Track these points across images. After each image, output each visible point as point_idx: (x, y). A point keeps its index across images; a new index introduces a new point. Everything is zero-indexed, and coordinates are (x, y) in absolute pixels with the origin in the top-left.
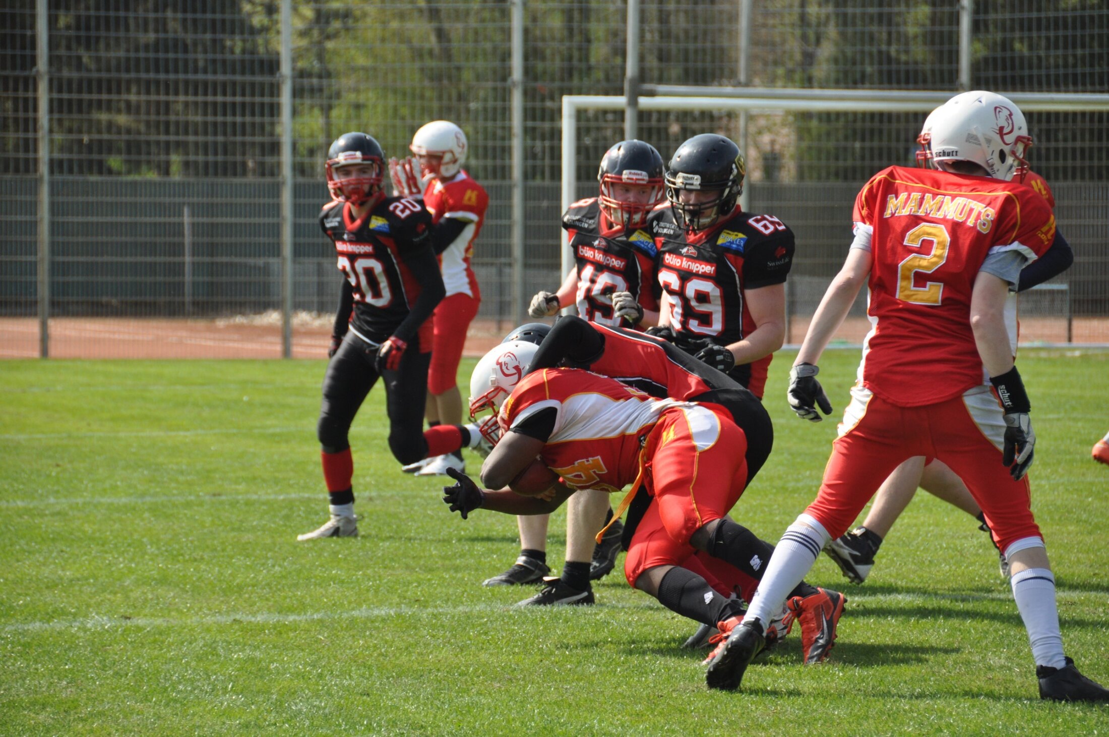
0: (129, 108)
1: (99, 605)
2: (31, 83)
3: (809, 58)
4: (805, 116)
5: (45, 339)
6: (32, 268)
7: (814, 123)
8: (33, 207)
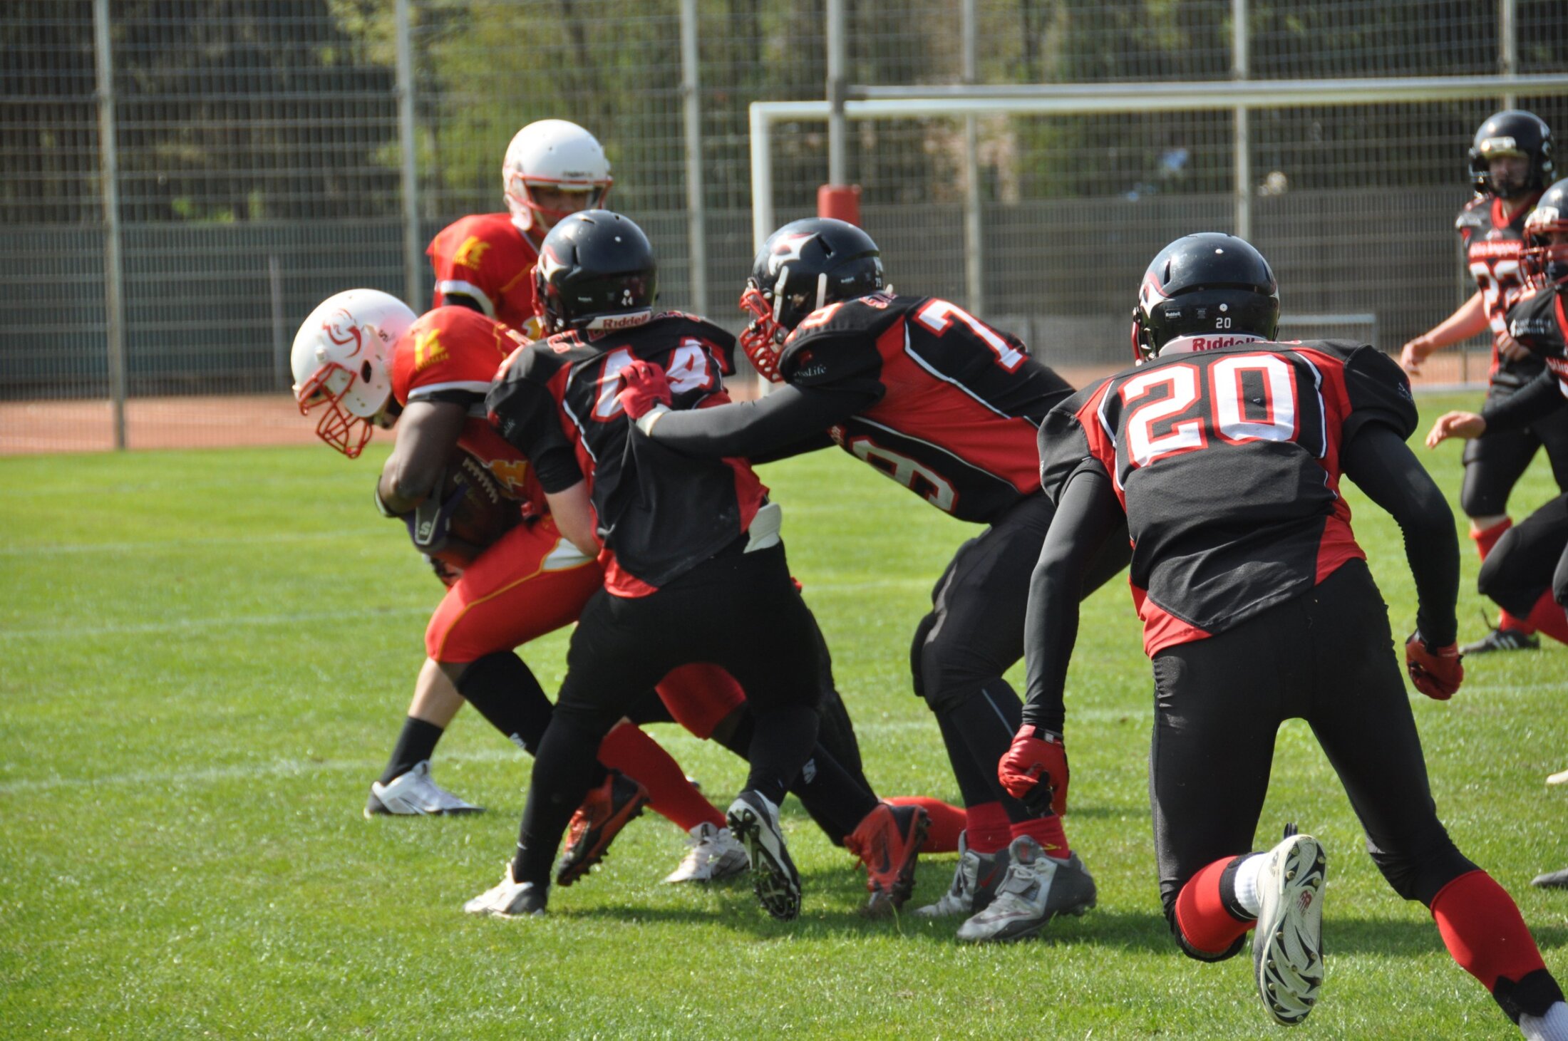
0: (199, 137)
1: (280, 746)
2: (90, 110)
3: (1032, 49)
4: (1032, 120)
5: (121, 427)
6: (102, 338)
7: (1045, 129)
8: (99, 264)
